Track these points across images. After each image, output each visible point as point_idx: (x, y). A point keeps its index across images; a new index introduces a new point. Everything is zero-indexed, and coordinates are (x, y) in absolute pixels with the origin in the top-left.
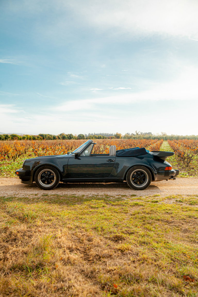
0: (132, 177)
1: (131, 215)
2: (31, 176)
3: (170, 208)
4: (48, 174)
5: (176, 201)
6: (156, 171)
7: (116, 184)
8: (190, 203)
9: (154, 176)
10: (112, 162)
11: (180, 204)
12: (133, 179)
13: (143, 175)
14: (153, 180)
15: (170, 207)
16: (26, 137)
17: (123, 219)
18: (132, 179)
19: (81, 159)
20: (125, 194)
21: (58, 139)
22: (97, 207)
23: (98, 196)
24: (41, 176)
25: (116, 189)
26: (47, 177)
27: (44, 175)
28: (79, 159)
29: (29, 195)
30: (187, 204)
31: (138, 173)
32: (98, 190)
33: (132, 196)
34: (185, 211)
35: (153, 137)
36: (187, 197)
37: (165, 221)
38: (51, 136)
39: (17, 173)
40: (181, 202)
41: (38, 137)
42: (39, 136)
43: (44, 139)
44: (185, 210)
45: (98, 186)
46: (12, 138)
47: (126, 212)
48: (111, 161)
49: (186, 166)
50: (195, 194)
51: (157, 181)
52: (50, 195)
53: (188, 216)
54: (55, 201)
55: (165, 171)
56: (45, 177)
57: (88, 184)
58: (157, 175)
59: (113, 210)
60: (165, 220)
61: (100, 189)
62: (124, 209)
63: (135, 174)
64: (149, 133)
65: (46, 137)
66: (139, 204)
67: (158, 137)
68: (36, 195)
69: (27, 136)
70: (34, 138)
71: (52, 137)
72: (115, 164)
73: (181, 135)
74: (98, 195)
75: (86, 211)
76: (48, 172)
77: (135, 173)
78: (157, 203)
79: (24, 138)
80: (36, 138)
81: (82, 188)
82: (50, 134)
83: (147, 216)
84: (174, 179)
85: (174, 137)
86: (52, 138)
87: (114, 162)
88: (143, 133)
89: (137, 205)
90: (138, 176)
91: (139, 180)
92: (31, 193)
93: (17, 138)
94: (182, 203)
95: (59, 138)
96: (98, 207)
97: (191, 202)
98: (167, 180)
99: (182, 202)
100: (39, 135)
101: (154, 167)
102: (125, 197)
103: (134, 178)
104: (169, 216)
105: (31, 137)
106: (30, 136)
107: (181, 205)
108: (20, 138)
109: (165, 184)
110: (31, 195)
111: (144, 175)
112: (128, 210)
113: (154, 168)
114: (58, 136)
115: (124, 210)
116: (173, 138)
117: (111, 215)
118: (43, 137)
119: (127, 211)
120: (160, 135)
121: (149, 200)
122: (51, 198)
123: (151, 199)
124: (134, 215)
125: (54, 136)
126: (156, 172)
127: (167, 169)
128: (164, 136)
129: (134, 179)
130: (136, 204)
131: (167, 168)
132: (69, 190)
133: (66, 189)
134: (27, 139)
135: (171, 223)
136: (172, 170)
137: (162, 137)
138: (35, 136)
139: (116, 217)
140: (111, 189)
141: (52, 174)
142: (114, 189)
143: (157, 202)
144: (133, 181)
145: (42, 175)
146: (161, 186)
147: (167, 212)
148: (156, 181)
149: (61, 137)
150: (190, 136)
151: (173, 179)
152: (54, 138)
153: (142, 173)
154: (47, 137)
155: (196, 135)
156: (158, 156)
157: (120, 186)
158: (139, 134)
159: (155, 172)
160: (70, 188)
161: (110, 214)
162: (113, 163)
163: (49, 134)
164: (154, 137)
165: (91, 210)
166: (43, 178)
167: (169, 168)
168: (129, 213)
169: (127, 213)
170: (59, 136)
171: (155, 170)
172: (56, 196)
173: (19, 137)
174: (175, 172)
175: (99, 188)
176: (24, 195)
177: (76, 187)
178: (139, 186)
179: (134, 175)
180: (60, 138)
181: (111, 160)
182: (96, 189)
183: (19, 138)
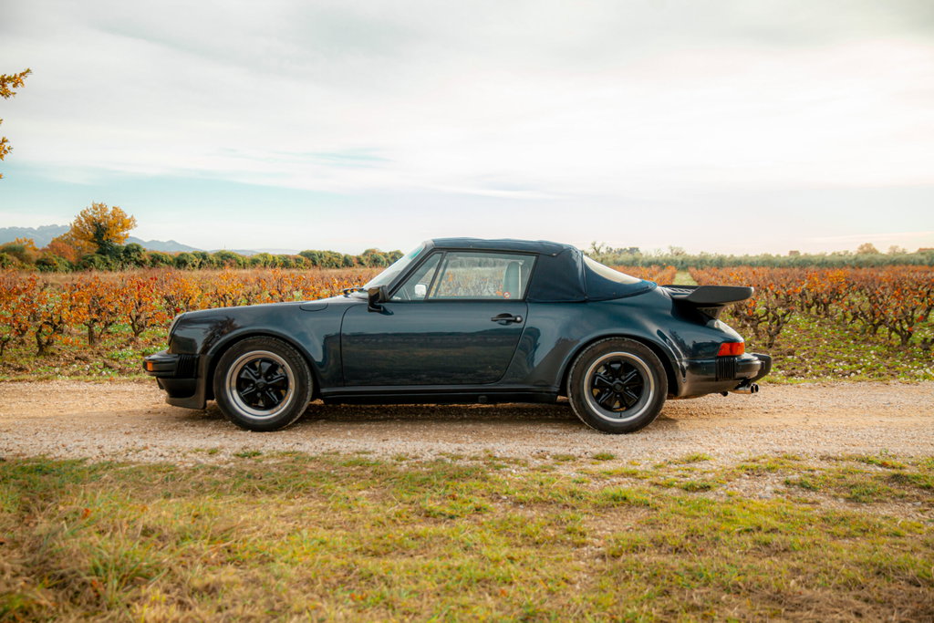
0: (592, 386)
1: (603, 557)
2: (200, 377)
3: (773, 523)
4: (264, 371)
5: (787, 483)
6: (684, 358)
7: (533, 410)
8: (848, 495)
9: (678, 379)
10: (513, 326)
11: (810, 500)
12: (596, 391)
13: (631, 374)
14: (674, 392)
15: (766, 513)
16: (261, 259)
17: (567, 581)
18: (591, 392)
19: (392, 314)
20: (567, 449)
21: (358, 265)
22: (448, 511)
23: (460, 458)
24: (239, 380)
25: (531, 428)
26: (262, 380)
27: (246, 374)
28: (385, 312)
29: (184, 455)
30: (835, 497)
31: (613, 366)
32: (465, 432)
33: (597, 458)
34: (845, 537)
35: (646, 261)
36: (825, 464)
37: (768, 592)
38: (338, 256)
39: (150, 367)
40: (809, 488)
41: (297, 260)
42: (301, 257)
43: (315, 264)
44: (840, 529)
45: (465, 416)
46: (218, 263)
47: (578, 539)
48: (509, 322)
49: (765, 345)
50: (852, 451)
51: (686, 397)
52: (266, 455)
53: (872, 570)
54: (276, 483)
55: (718, 357)
56: (253, 382)
57: (427, 407)
58: (688, 373)
59: (521, 532)
60: (767, 587)
61: (470, 426)
62: (569, 527)
63: (602, 371)
64: (632, 250)
65: (323, 258)
66: (633, 497)
67: (660, 260)
68: (212, 453)
69: (265, 256)
70: (286, 263)
71: (342, 260)
72: (526, 333)
73: (728, 255)
74: (462, 453)
75: (400, 533)
76: (262, 364)
77: (602, 367)
78: (710, 496)
79: (254, 262)
80: (293, 262)
81: (402, 424)
82: (335, 250)
83: (676, 562)
84: (752, 392)
85: (709, 260)
86: (341, 263)
87: (520, 325)
88: (614, 249)
89: (623, 505)
90: (614, 380)
91: (620, 394)
92: (196, 444)
93: (233, 261)
94: (812, 496)
95: (361, 263)
96: (454, 513)
97: (855, 491)
98: (725, 394)
99: (814, 490)
100: (302, 254)
101: (676, 340)
102: (570, 463)
103: (596, 387)
104: (781, 564)
105: (277, 258)
106: (274, 258)
107: (814, 503)
108: (244, 263)
109: (717, 410)
110: (193, 455)
111: (638, 372)
112: (584, 528)
113: (674, 344)
114: (358, 259)
115: (570, 533)
116: (706, 261)
117: (511, 559)
118: (312, 259)
119: (583, 534)
120: (668, 254)
121: (671, 477)
122: (267, 466)
123: (680, 473)
124: (615, 557)
125: (345, 258)
126: (685, 364)
127: (726, 351)
128: (679, 259)
129: (598, 390)
130: (615, 498)
131: (728, 346)
132: (349, 433)
133: (337, 429)
134: (265, 266)
135: (798, 607)
136: (746, 356)
137: (672, 260)
138: (288, 256)
139: (534, 570)
140: (515, 430)
141: (280, 371)
142: (525, 428)
143: (706, 488)
144: (597, 398)
145: (243, 376)
146: (702, 416)
147: (767, 544)
148: (681, 398)
149: (367, 260)
150: (757, 256)
151: (749, 389)
152: (347, 262)
153: (628, 366)
154: (325, 261)
155: (774, 255)
156: (691, 300)
157: (548, 415)
158: (601, 251)
159: (681, 361)
160: (355, 426)
161: (505, 551)
162: (517, 329)
163: (329, 252)
164: (649, 259)
165: (423, 528)
166: (247, 386)
167: (735, 346)
168: (593, 544)
169: (584, 544)
170: (363, 258)
171: (679, 356)
172: (287, 458)
173: (241, 259)
174: (759, 362)
175: (468, 423)
176: (166, 454)
177: (380, 420)
178: (621, 417)
179: (598, 378)
180: (365, 262)
181: (510, 316)
182: (455, 430)
183: (241, 262)
